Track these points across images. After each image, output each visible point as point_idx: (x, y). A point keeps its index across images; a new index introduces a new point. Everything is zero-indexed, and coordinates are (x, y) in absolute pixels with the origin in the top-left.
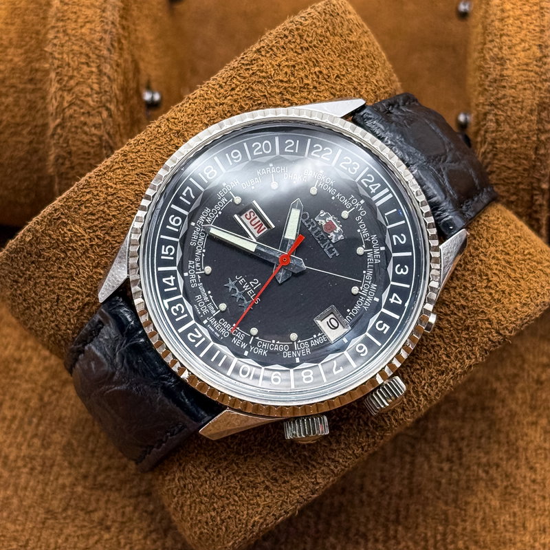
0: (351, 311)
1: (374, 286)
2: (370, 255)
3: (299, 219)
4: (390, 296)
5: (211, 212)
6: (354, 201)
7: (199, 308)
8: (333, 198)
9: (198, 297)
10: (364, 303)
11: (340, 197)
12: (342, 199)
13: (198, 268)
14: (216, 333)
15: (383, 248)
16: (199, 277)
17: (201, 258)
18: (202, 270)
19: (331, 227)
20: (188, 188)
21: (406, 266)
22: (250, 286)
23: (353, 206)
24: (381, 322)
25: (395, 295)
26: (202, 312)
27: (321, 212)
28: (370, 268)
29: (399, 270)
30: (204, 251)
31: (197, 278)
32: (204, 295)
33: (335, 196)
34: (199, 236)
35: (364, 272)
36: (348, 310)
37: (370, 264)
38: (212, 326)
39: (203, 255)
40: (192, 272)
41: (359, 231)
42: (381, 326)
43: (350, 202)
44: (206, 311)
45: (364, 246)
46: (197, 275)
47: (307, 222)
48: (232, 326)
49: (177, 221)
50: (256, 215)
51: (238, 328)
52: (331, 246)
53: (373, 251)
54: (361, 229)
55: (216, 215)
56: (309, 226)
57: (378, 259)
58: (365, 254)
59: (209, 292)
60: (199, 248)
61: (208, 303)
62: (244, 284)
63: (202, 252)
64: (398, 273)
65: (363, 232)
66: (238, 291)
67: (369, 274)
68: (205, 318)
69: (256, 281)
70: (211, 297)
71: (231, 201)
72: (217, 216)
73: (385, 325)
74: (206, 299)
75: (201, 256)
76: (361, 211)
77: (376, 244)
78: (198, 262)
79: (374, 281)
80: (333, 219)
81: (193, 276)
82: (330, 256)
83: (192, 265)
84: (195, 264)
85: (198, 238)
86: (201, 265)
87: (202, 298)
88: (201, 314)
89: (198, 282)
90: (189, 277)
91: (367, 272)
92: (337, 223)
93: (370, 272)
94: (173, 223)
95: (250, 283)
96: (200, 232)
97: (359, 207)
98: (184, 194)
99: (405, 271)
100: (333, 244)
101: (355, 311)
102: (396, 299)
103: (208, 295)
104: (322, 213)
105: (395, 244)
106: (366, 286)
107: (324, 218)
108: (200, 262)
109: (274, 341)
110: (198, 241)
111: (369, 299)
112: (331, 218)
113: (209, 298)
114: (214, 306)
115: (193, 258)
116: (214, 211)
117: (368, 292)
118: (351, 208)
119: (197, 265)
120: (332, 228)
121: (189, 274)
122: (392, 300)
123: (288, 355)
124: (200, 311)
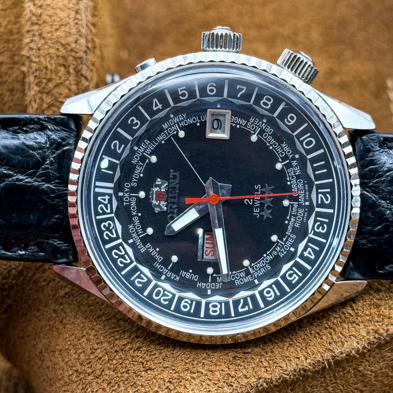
0: (197, 122)
1: (165, 126)
2: (149, 151)
3: (177, 219)
4: (159, 111)
5: (236, 279)
6: (127, 199)
7: (303, 217)
8: (140, 214)
9: (297, 225)
10: (182, 121)
11: (134, 211)
12: (134, 208)
13: (279, 246)
14: (307, 189)
15: (136, 148)
16: (284, 239)
17: (272, 252)
18: (278, 243)
19: (159, 196)
20: (240, 310)
21: (129, 123)
22: (254, 202)
23: (130, 197)
24: (181, 97)
25: (155, 109)
26: (304, 213)
27: (157, 212)
28: (156, 142)
29: (137, 124)
30: (265, 255)
31: (287, 240)
32: (292, 223)
33: (137, 215)
34: (259, 269)
35: (163, 142)
36: (198, 124)
37: (154, 144)
38: (305, 196)
39: (268, 252)
40: (287, 248)
41: (142, 175)
42: (184, 95)
43: (130, 201)
44: (301, 211)
45: (147, 161)
46: (285, 242)
47: (174, 213)
48: (291, 184)
49: (268, 292)
50: (205, 249)
51: (288, 179)
52: (171, 181)
53: (144, 152)
54: (139, 175)
55: (235, 274)
56: (175, 208)
57: (145, 143)
58: (151, 154)
59: (286, 222)
60: (267, 260)
61: (294, 215)
62: (257, 208)
63: (267, 255)
64: (139, 122)
65: (139, 172)
66: (266, 206)
67: (162, 138)
68: (305, 206)
69: (247, 202)
70: (288, 218)
71: (214, 275)
72: (234, 272)
73: (180, 93)
74: (293, 220)
75: (270, 253)
76: (127, 188)
77: (137, 155)
78: (276, 251)
79: (162, 130)
80: (153, 200)
81: (288, 244)
82: (178, 174)
83: (282, 252)
84: (280, 251)
85: (261, 267)
86: (276, 247)
87: (295, 222)
88: (306, 211)
89: (289, 236)
90: (292, 246)
91: (162, 140)
92: (153, 194)
93: (159, 138)
94: (272, 293)
95: (251, 204)
96: (256, 271)
97: (126, 192)
98: (247, 308)
99: (133, 120)
100: (168, 181)
101: (194, 120)
102: (156, 105)
103: (289, 221)
104: (157, 210)
105: (123, 146)
106: (170, 131)
107: (159, 206)
108: (274, 249)
109: (271, 148)
110: (263, 267)
111: (176, 120)
112: (154, 202)
113: (290, 217)
114: (292, 209)
115: (277, 256)
116: (233, 277)
117: (173, 126)
118: (132, 196)
119: (278, 249)
120: (159, 194)
121: (290, 248)
122: (160, 106)
123: (269, 130)
124: (304, 214)
